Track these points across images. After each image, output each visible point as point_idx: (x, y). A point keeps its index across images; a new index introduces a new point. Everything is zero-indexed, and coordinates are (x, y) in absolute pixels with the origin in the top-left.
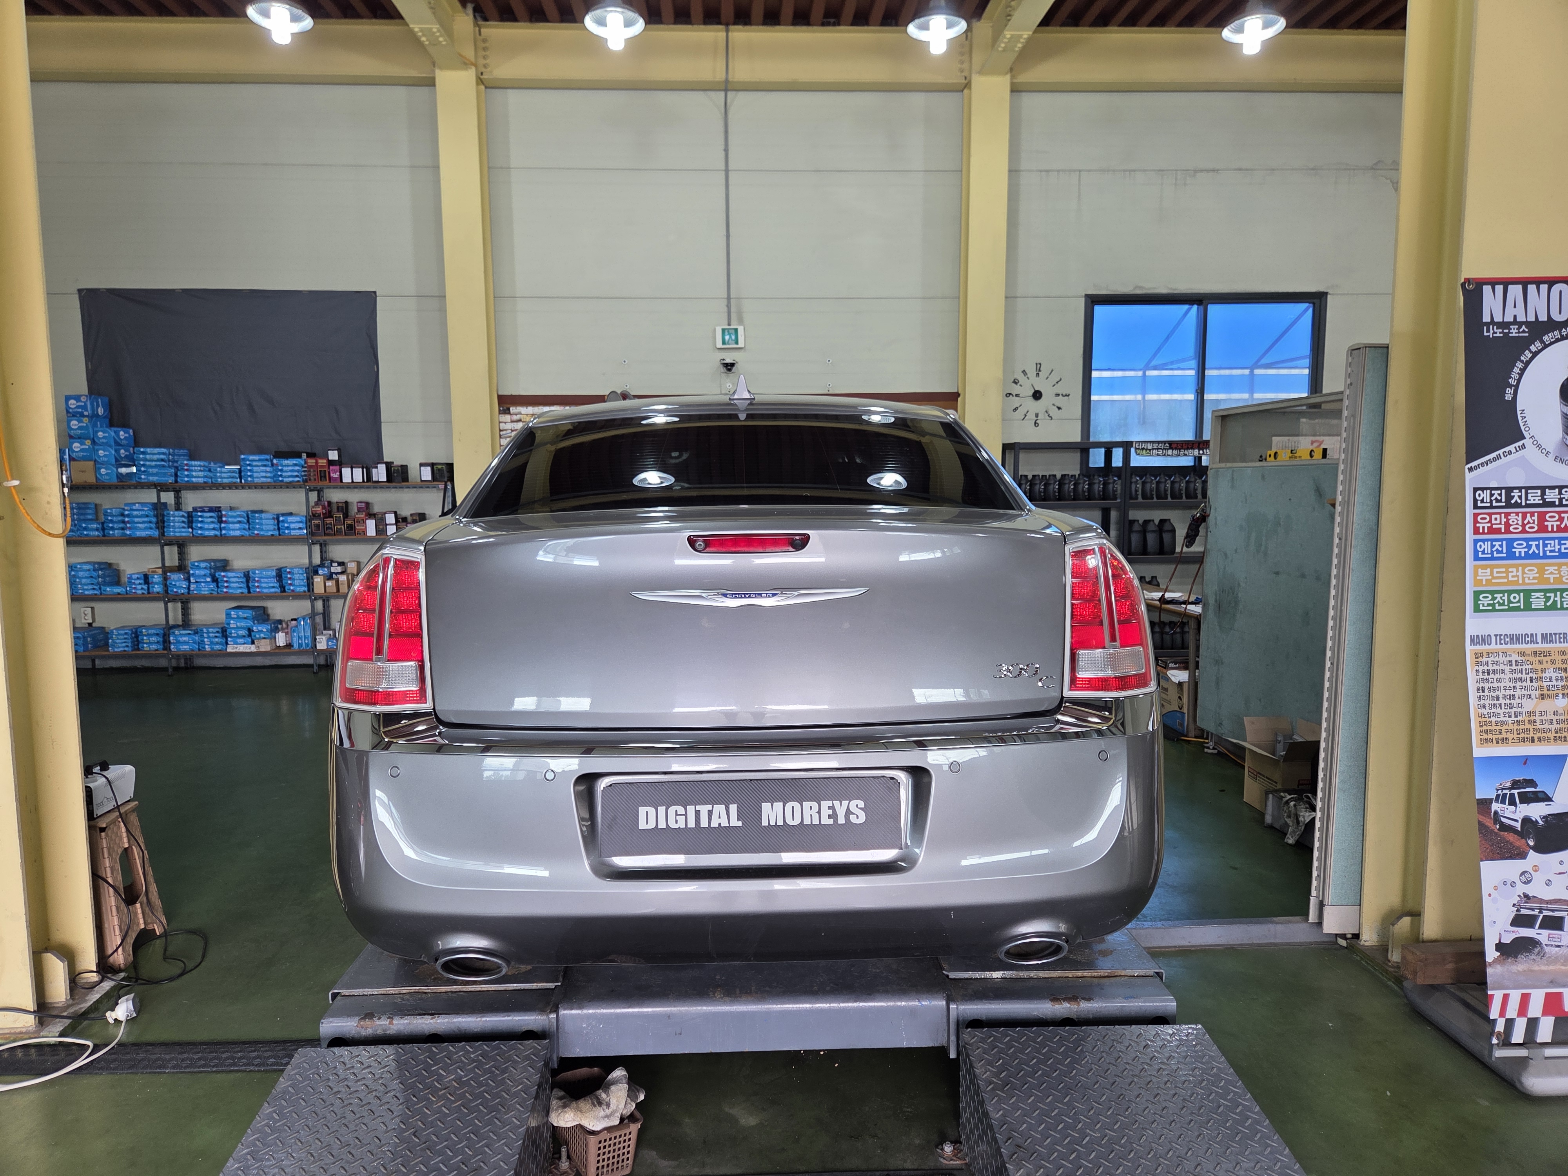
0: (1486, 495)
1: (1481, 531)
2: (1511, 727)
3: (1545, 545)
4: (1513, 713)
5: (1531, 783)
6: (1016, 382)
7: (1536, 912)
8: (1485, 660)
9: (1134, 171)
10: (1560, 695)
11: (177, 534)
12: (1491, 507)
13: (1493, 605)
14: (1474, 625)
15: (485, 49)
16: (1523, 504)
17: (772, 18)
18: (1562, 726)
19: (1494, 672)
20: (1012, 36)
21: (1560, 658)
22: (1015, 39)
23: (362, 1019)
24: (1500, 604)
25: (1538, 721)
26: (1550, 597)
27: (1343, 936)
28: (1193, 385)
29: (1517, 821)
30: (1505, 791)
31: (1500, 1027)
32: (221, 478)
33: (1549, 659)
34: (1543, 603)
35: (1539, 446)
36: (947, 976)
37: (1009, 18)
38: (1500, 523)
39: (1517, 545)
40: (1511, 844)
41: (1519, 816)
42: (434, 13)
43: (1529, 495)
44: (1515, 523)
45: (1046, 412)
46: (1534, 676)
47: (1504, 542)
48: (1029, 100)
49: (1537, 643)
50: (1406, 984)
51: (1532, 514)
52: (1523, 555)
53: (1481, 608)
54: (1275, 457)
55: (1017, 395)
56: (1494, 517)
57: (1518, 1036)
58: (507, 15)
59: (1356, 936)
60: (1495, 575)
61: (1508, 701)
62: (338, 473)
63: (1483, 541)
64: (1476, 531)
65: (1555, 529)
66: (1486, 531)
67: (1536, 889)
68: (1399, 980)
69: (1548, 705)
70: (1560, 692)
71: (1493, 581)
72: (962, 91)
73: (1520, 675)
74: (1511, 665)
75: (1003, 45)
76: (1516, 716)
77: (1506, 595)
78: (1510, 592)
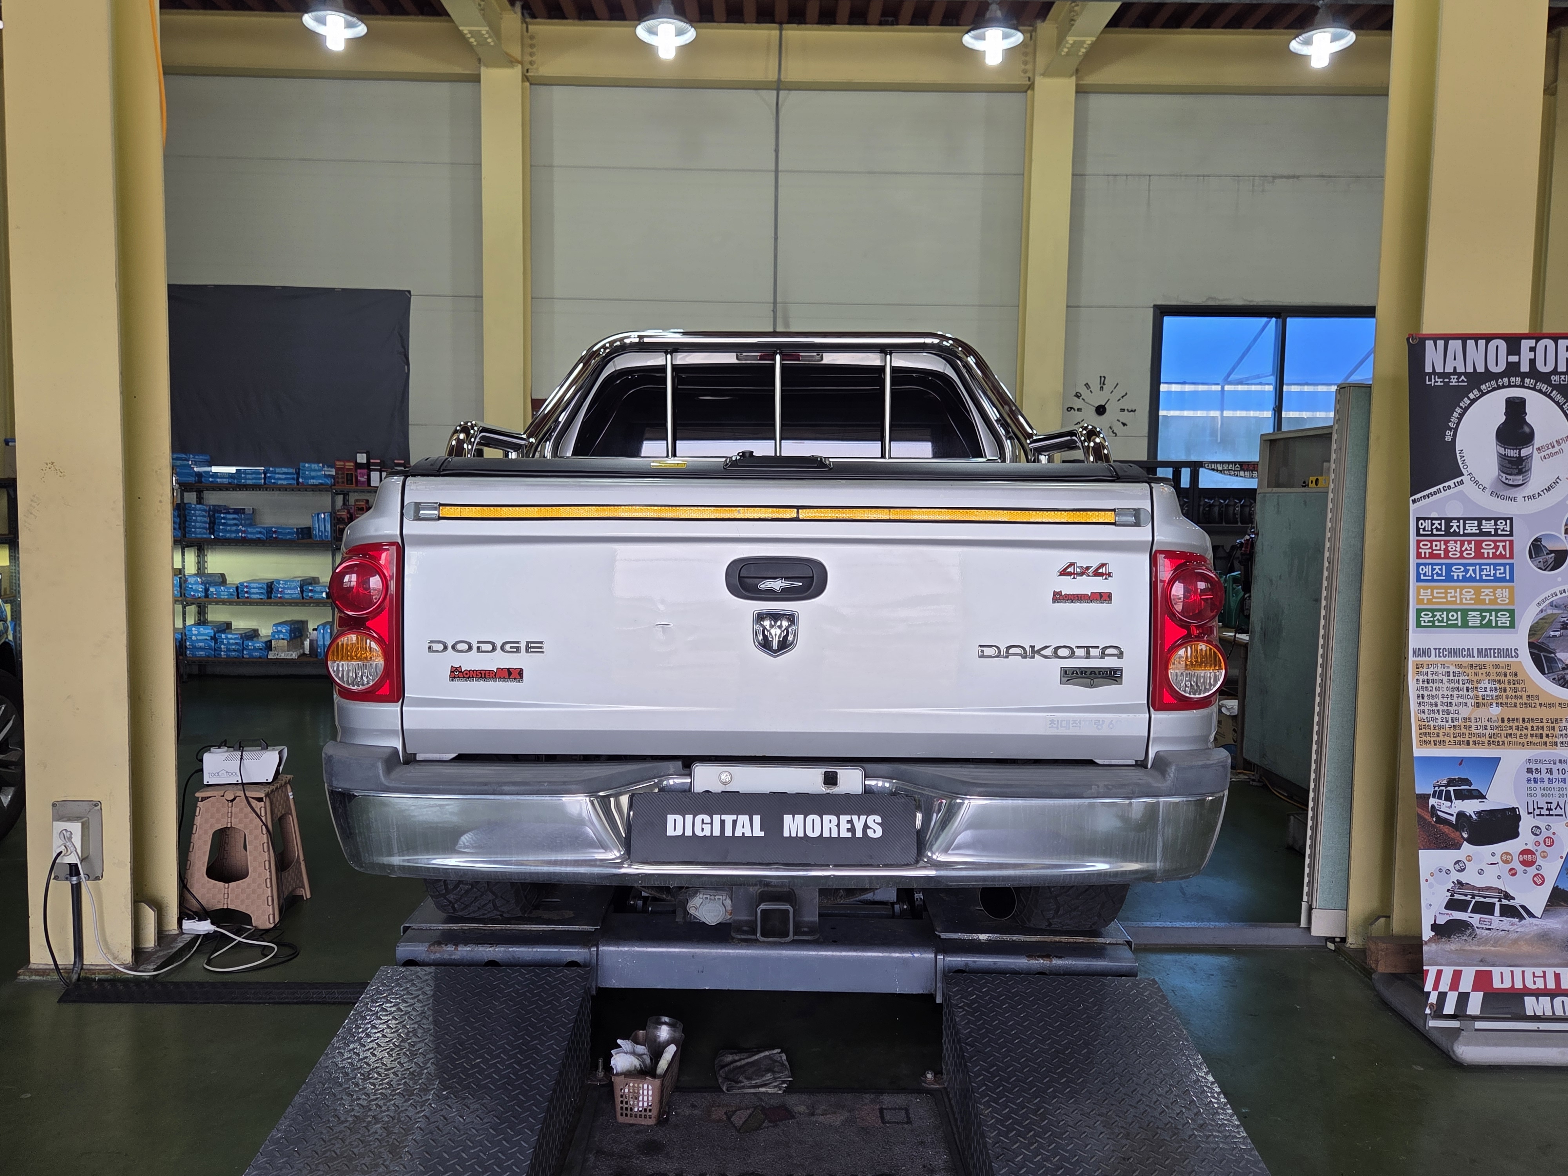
0: (1427, 524)
1: (1423, 556)
2: (1448, 730)
3: (1481, 570)
4: (1450, 719)
5: (1467, 782)
6: (1078, 395)
7: (1469, 898)
8: (1425, 670)
9: (1209, 176)
10: (1494, 704)
11: (199, 536)
12: (1432, 535)
13: (1433, 622)
14: (1416, 639)
15: (532, 46)
16: (1461, 533)
17: (827, 18)
18: (1495, 731)
19: (1433, 681)
20: (1075, 42)
21: (1495, 671)
22: (1078, 44)
23: (432, 945)
24: (1439, 621)
25: (1473, 728)
26: (1486, 616)
27: (1332, 939)
28: (1271, 403)
29: (1452, 815)
30: (1441, 788)
31: (1433, 999)
32: (245, 479)
33: (1484, 671)
34: (1479, 622)
35: (1476, 482)
36: (940, 936)
37: (1072, 22)
38: (1440, 550)
39: (1456, 569)
40: (1447, 835)
41: (1454, 811)
42: (483, 15)
43: (1467, 525)
44: (1454, 548)
45: (1110, 428)
46: (1470, 686)
47: (1444, 567)
48: (1095, 102)
49: (1474, 657)
50: (1373, 976)
51: (1470, 542)
52: (1461, 578)
53: (1423, 624)
54: (1317, 484)
55: (1078, 410)
56: (1434, 543)
57: (1449, 1008)
58: (556, 12)
59: (1343, 940)
60: (1435, 595)
61: (1446, 708)
62: (366, 477)
63: (1425, 565)
64: (1419, 555)
65: (1491, 556)
66: (1427, 556)
67: (1470, 877)
68: (1368, 972)
69: (1481, 712)
70: (1494, 702)
71: (1434, 600)
72: (1026, 92)
73: (1457, 685)
74: (1449, 676)
75: (1066, 50)
76: (1453, 722)
77: (1445, 613)
78: (1448, 611)
